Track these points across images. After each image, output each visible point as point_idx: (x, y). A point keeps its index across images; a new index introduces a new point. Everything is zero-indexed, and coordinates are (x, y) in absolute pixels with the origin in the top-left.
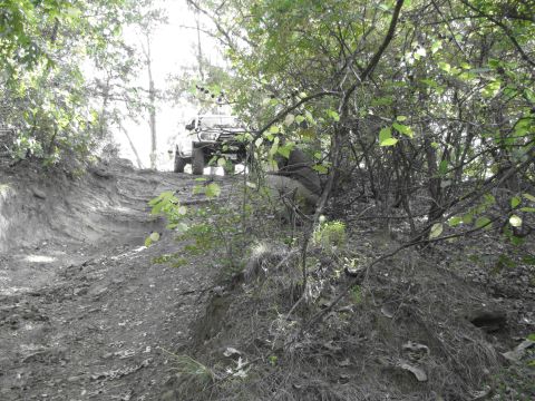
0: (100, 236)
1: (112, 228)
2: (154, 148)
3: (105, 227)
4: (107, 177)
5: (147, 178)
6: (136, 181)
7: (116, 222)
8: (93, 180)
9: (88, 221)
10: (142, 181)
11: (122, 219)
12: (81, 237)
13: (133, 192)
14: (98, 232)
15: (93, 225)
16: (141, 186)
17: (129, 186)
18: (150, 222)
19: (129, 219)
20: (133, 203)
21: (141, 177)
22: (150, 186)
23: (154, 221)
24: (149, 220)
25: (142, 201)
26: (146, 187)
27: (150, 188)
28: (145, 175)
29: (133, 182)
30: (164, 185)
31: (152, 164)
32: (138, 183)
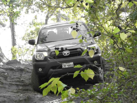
2: (14, 44)
6: (6, 69)
10: (12, 70)
16: (10, 73)
17: (2, 74)
18: (22, 100)
19: (6, 99)
20: (7, 87)
21: (10, 67)
22: (18, 72)
23: (25, 100)
24: (21, 99)
25: (13, 84)
26: (14, 74)
27: (18, 74)
28: (13, 65)
29: (4, 71)
30: (28, 72)
31: (14, 56)
32: (8, 71)
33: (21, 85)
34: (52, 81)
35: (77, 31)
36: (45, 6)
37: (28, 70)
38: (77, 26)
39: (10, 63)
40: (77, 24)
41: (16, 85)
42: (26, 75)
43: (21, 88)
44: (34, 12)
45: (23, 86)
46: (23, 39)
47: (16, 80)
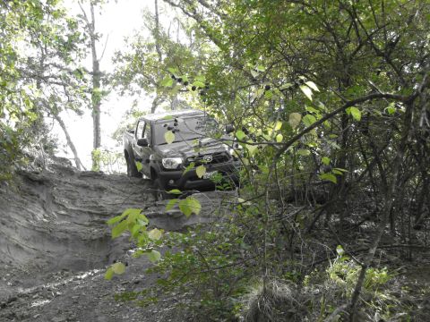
0: (32, 258)
1: (46, 247)
2: (97, 144)
3: (39, 246)
4: (41, 182)
5: (91, 183)
6: (77, 186)
7: (51, 239)
8: (24, 185)
9: (16, 238)
10: (85, 187)
11: (60, 236)
12: (7, 260)
13: (73, 201)
14: (29, 253)
15: (22, 243)
16: (83, 193)
17: (69, 193)
18: (95, 240)
19: (68, 236)
20: (73, 215)
21: (83, 182)
22: (95, 193)
23: (101, 239)
24: (94, 237)
25: (85, 212)
26: (89, 195)
27: (95, 196)
28: (89, 179)
29: (74, 188)
30: (111, 192)
31: (95, 165)
32: (79, 190)
33: (97, 214)
34: (127, 216)
35: (174, 132)
36: (152, 85)
37: (112, 189)
38: (175, 125)
39: (84, 176)
40: (176, 121)
41: (90, 213)
42: (108, 198)
43: (96, 218)
44: (133, 94)
45: (100, 215)
46: (114, 137)
47: (91, 205)
